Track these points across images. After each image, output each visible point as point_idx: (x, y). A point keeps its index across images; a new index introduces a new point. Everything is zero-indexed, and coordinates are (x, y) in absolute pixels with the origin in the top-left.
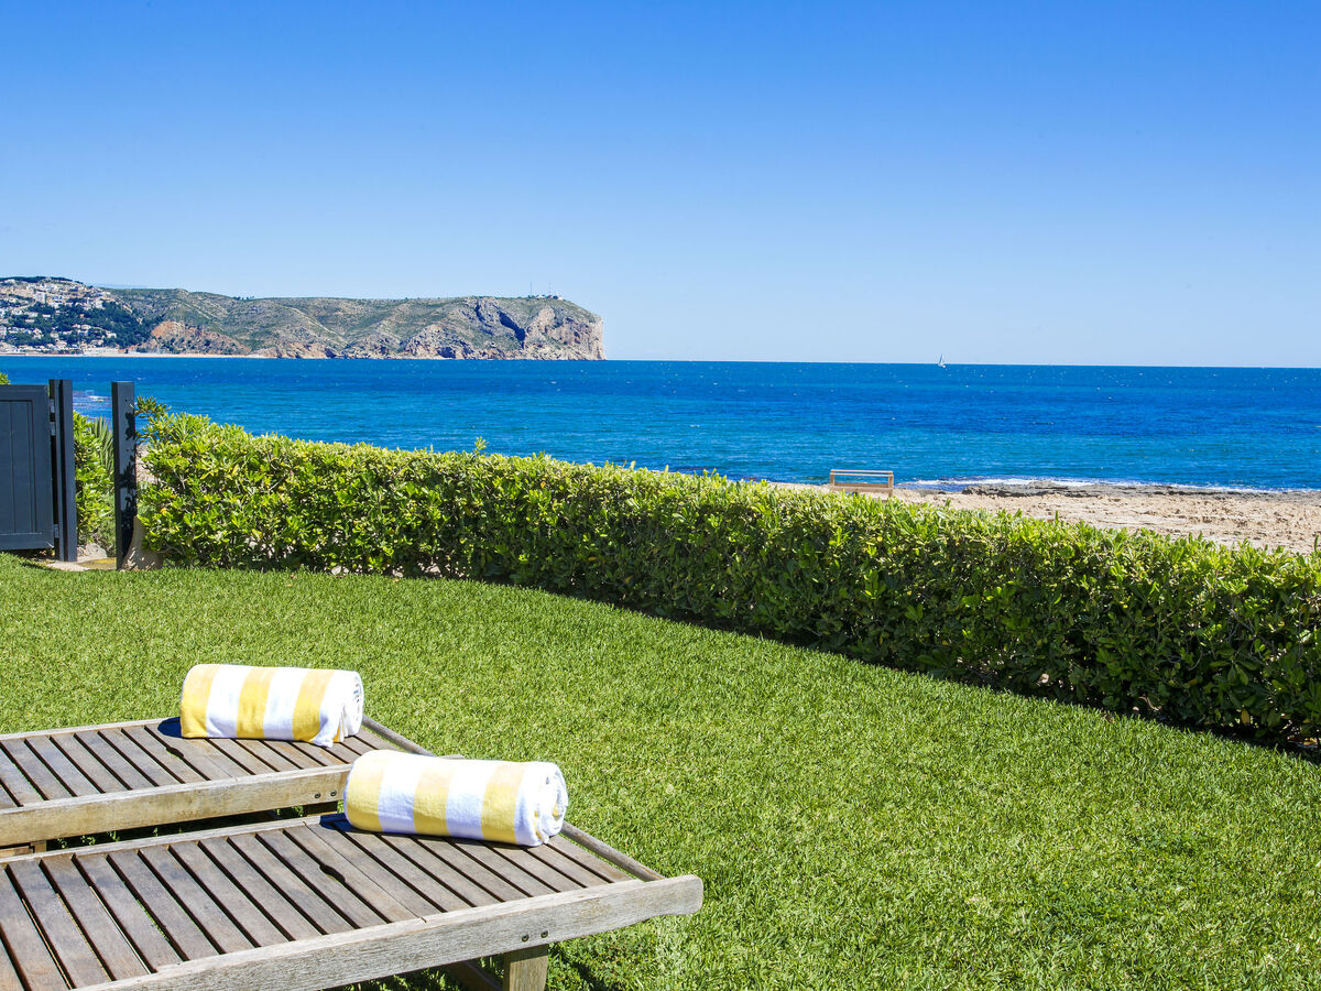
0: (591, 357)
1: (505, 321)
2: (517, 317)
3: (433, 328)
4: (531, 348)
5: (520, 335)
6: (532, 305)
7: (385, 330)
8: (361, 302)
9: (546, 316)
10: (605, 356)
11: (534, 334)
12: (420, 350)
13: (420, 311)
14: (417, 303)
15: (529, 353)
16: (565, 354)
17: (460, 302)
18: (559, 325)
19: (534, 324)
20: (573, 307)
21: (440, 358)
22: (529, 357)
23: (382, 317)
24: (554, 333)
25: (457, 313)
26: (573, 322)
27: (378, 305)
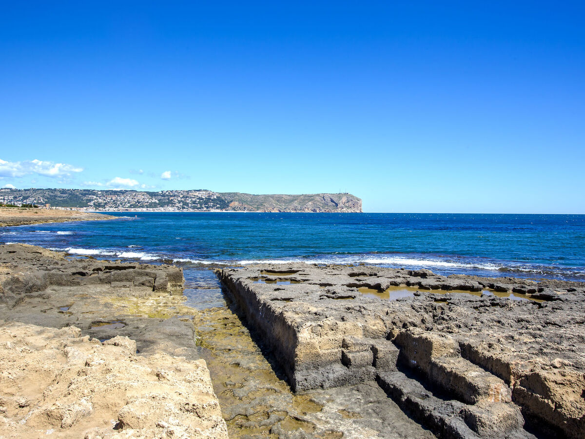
0: (358, 212)
1: (332, 201)
2: (335, 199)
3: (310, 203)
4: (340, 209)
5: (337, 205)
6: (340, 196)
7: (296, 204)
8: (289, 196)
9: (344, 199)
10: (363, 211)
11: (341, 205)
12: (306, 210)
13: (307, 198)
14: (306, 196)
15: (339, 210)
16: (350, 211)
17: (318, 195)
18: (348, 202)
19: (340, 202)
20: (352, 196)
21: (312, 212)
22: (339, 212)
23: (296, 200)
24: (347, 205)
25: (318, 198)
26: (353, 201)
27: (294, 196)
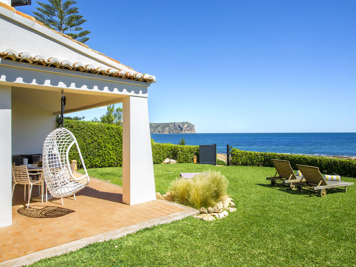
0: (194, 133)
1: (179, 127)
2: (181, 126)
3: (167, 128)
4: (183, 131)
5: (182, 129)
6: (183, 124)
7: (159, 128)
8: (155, 124)
9: (186, 126)
10: (196, 133)
11: (184, 129)
12: (165, 132)
13: (165, 125)
14: (164, 124)
15: (183, 132)
16: (189, 132)
17: (172, 123)
18: (188, 127)
19: (184, 127)
20: (190, 124)
21: (168, 133)
23: (159, 126)
24: (187, 129)
25: (171, 125)
26: (191, 127)
27: (158, 124)
